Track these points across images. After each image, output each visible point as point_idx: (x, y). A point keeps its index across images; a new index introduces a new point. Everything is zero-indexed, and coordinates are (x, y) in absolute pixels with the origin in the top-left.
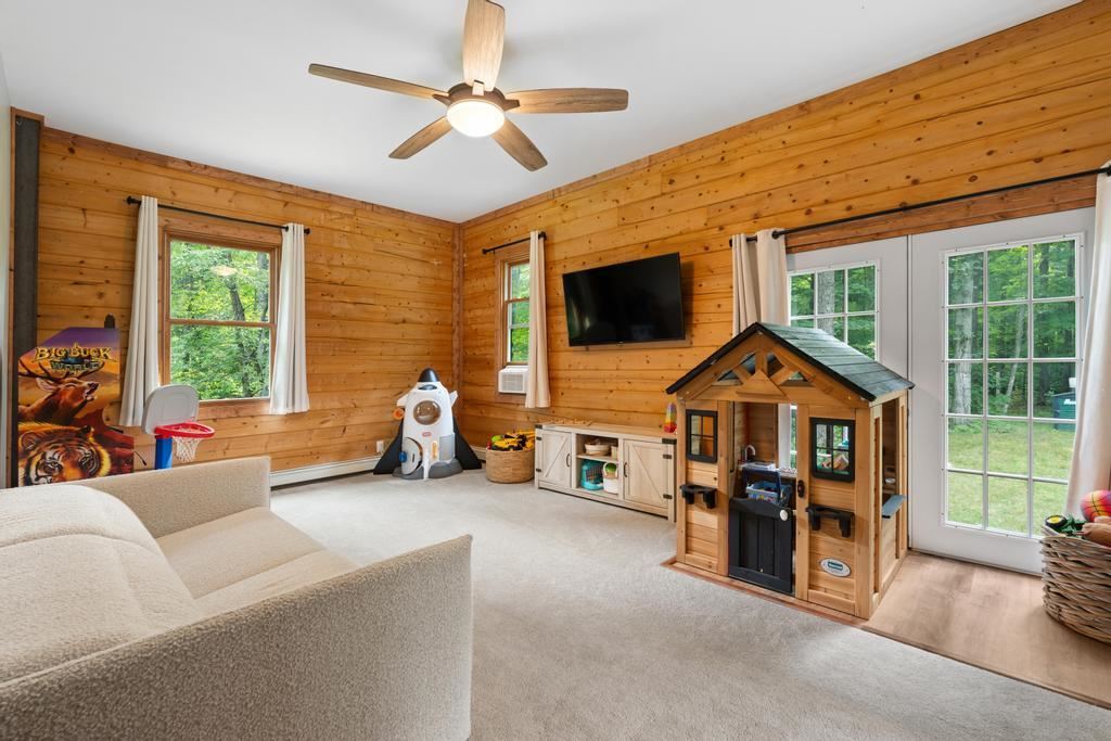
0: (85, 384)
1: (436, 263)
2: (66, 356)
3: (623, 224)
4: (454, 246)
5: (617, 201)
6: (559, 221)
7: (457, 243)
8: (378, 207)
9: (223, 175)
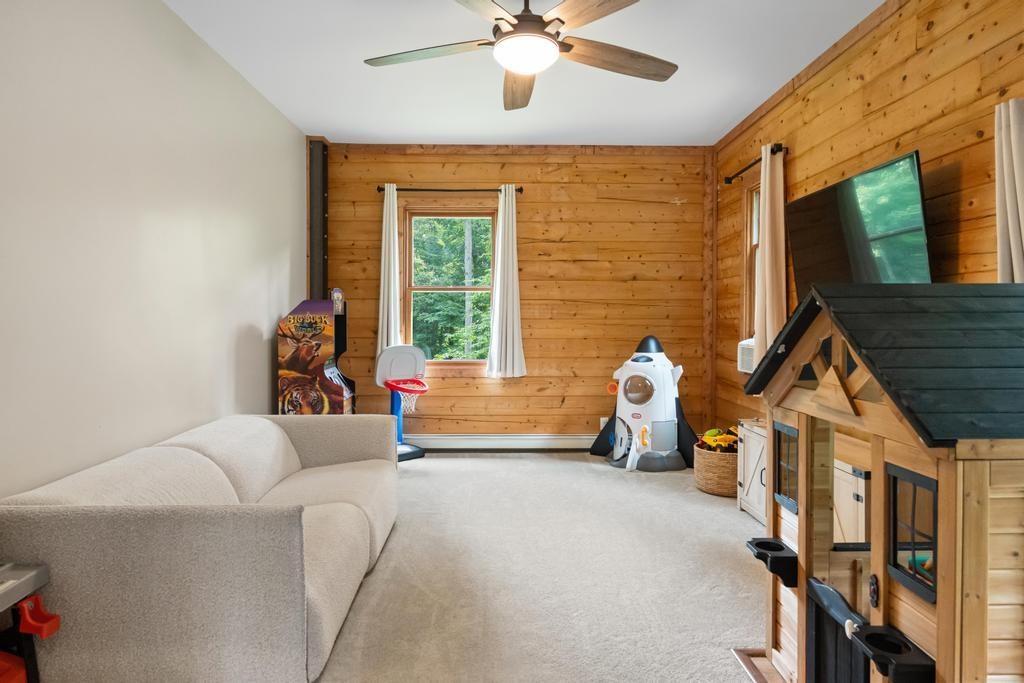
0: (314, 343)
1: (678, 203)
2: (303, 323)
3: (869, 112)
4: (706, 177)
5: (862, 77)
6: (800, 123)
7: (709, 172)
8: (601, 148)
9: (448, 151)
